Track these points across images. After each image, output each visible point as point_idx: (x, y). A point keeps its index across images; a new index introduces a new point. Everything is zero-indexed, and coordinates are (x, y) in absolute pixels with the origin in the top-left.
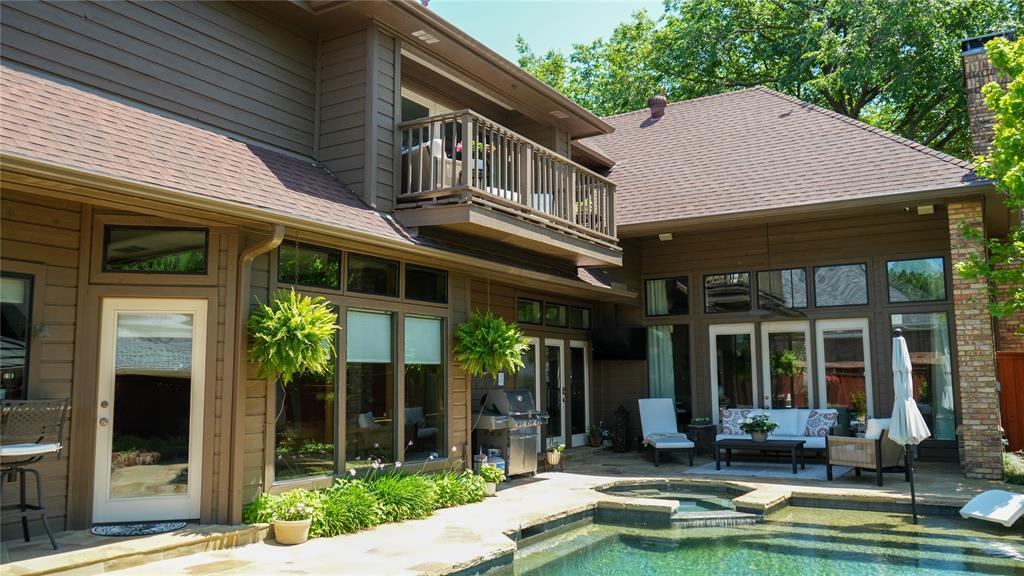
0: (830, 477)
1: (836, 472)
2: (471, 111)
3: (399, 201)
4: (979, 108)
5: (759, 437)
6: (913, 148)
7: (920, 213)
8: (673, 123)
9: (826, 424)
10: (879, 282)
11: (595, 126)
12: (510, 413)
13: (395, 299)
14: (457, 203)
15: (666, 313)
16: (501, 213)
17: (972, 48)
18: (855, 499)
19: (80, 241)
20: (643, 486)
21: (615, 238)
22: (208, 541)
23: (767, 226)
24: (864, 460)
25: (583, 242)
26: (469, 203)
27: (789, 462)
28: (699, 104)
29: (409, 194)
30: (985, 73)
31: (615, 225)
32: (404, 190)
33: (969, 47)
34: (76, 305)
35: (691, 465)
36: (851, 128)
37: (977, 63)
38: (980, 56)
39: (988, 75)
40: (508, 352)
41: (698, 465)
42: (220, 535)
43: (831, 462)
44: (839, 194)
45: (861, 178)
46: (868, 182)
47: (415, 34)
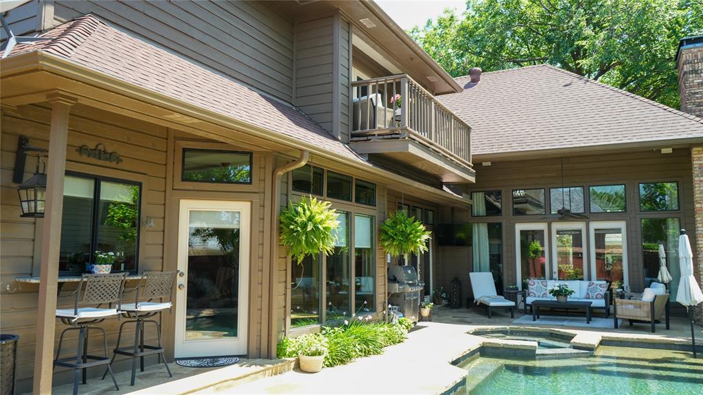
0: (616, 327)
1: (619, 322)
2: (408, 76)
3: (353, 136)
4: (691, 84)
5: (562, 299)
6: (665, 109)
7: (663, 152)
8: (488, 86)
9: (601, 291)
10: (634, 197)
11: (451, 86)
12: (406, 282)
13: (349, 203)
14: (398, 138)
15: (485, 214)
16: (423, 146)
17: (687, 44)
18: (645, 341)
19: (166, 160)
20: (493, 332)
21: (471, 164)
22: (265, 370)
23: (562, 158)
24: (642, 315)
25: (451, 163)
26: (407, 138)
27: (585, 316)
28: (503, 74)
29: (359, 131)
30: (696, 61)
31: (471, 154)
32: (355, 128)
33: (685, 44)
34: (164, 205)
35: (512, 317)
36: (618, 95)
37: (690, 54)
38: (693, 50)
39: (698, 63)
40: (418, 240)
41: (518, 318)
42: (271, 366)
43: (617, 316)
44: (620, 139)
45: (633, 129)
46: (638, 131)
47: (361, 20)
